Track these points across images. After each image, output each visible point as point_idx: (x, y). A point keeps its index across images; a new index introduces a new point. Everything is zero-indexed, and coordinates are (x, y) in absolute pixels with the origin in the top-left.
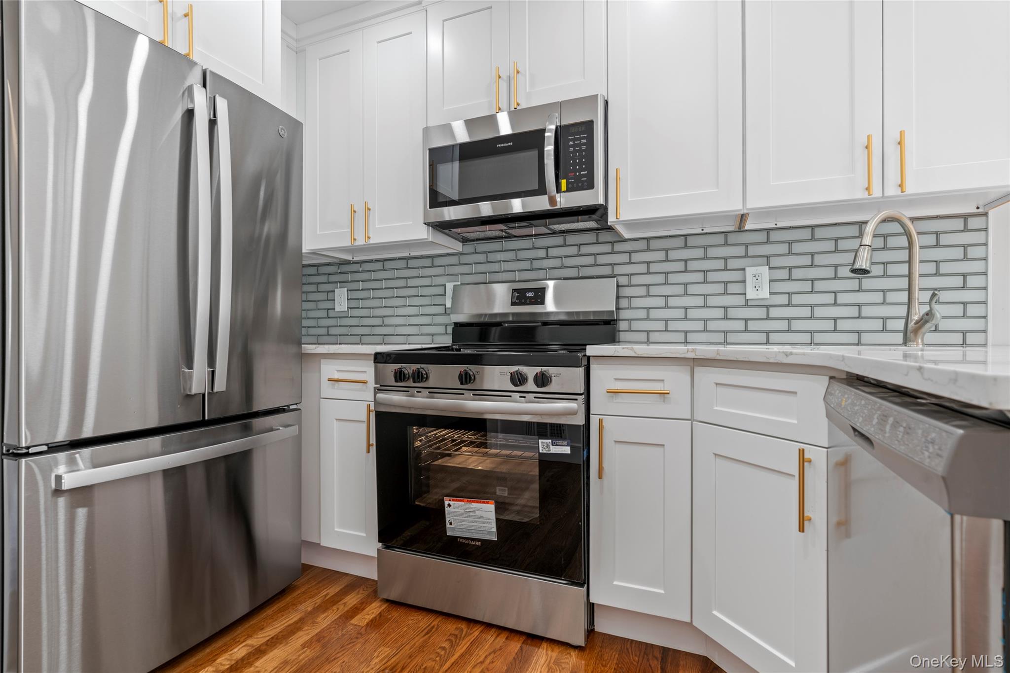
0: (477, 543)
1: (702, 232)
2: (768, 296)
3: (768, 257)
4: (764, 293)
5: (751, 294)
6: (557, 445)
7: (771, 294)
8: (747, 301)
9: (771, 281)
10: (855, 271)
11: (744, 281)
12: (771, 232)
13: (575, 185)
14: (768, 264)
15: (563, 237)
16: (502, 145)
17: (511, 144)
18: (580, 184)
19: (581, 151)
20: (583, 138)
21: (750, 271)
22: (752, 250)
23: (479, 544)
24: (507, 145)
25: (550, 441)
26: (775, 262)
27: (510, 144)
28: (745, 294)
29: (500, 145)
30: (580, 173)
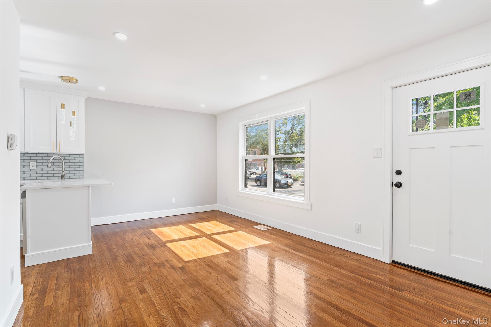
2: (36, 169)
3: (36, 160)
4: (35, 168)
5: (31, 168)
7: (37, 168)
8: (30, 170)
9: (37, 165)
11: (30, 165)
12: (37, 154)
14: (36, 161)
21: (31, 163)
22: (32, 158)
26: (38, 161)
28: (30, 168)
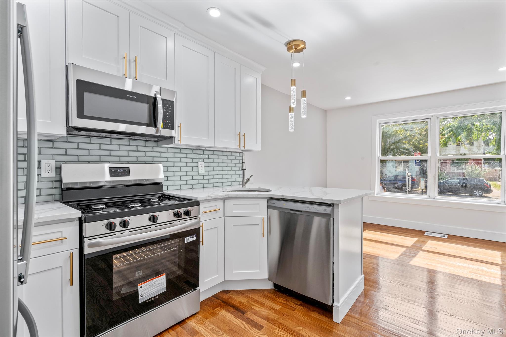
0: (156, 298)
1: (186, 148)
6: (192, 238)
10: (242, 169)
13: (166, 126)
15: (128, 141)
16: (130, 96)
17: (136, 97)
18: (168, 127)
19: (169, 112)
20: (170, 107)
23: (158, 297)
24: (133, 97)
25: (189, 237)
27: (134, 97)
29: (129, 96)
30: (168, 122)
